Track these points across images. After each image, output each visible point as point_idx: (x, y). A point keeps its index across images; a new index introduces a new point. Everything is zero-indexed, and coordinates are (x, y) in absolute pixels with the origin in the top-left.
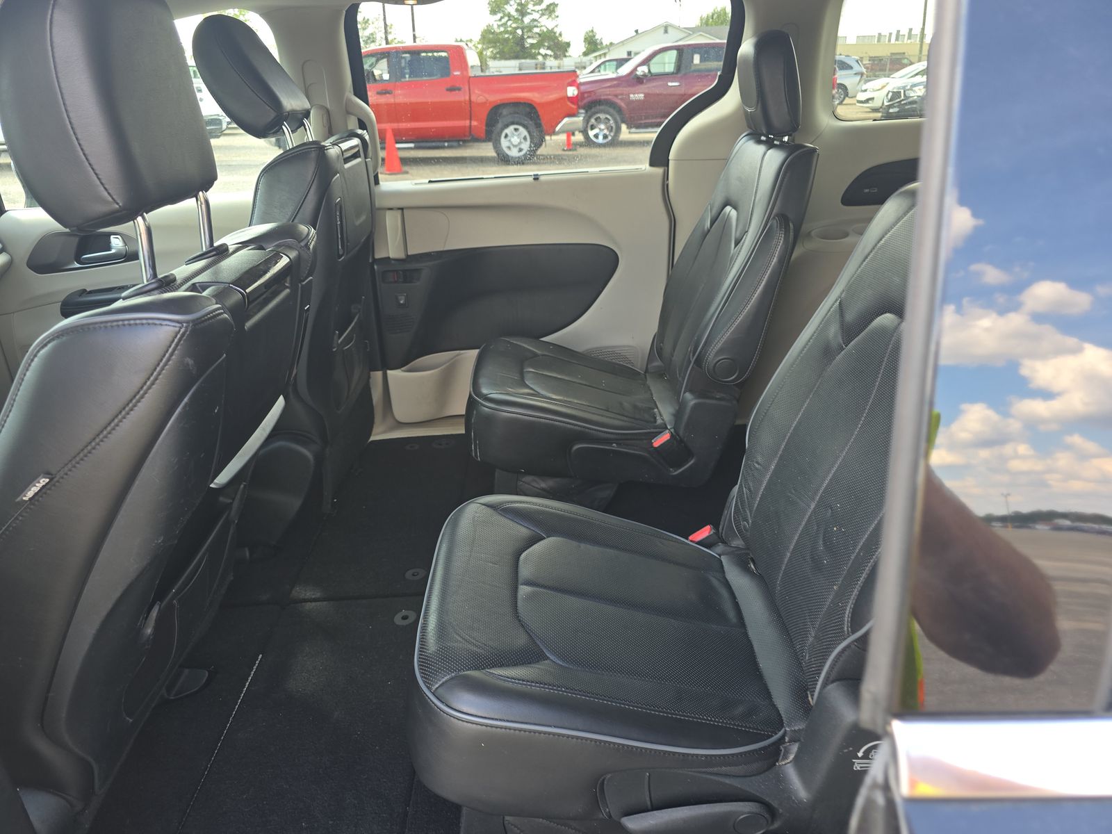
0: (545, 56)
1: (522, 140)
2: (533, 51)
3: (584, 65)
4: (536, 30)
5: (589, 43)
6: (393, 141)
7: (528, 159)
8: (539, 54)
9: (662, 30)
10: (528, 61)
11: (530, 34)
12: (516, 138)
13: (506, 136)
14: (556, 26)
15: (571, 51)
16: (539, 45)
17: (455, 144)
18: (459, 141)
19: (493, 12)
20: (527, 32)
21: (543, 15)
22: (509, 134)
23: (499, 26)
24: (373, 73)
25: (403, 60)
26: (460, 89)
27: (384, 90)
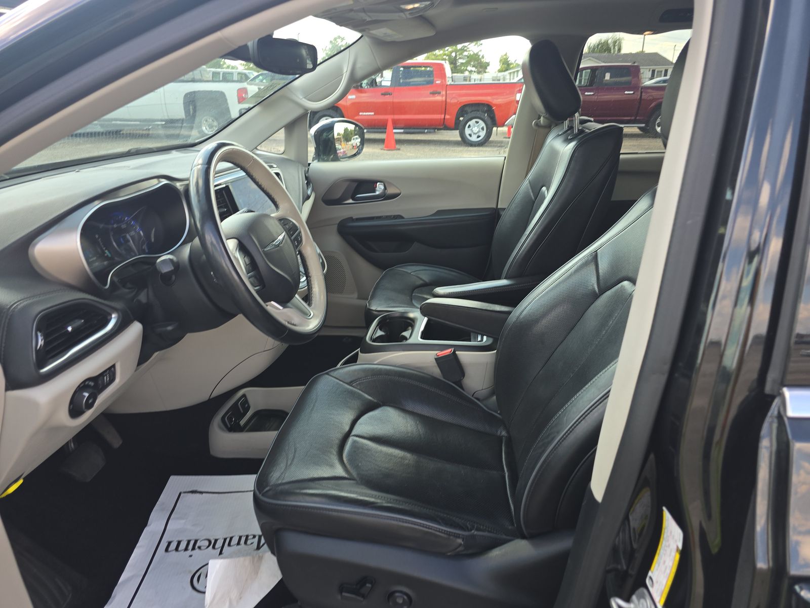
0: (471, 72)
1: (481, 130)
2: (463, 68)
3: (498, 78)
4: (466, 53)
5: (504, 63)
6: (392, 128)
7: (484, 143)
8: (466, 70)
10: (459, 75)
11: (461, 56)
12: (476, 128)
13: (469, 126)
14: (481, 51)
15: (490, 69)
16: (468, 63)
17: (432, 131)
18: (435, 129)
20: (459, 55)
22: (471, 125)
24: (375, 80)
25: (401, 72)
26: (440, 93)
27: (386, 92)
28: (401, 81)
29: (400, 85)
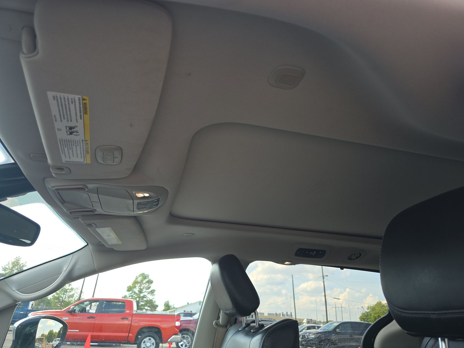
0: (147, 310)
1: (152, 345)
2: (142, 307)
4: (145, 299)
5: (166, 306)
8: (144, 309)
9: (199, 303)
11: (142, 300)
12: (149, 343)
13: (144, 342)
14: (154, 298)
15: (158, 309)
16: (145, 305)
18: (121, 343)
19: (128, 291)
20: (141, 299)
21: (149, 293)
22: (146, 341)
23: (129, 296)
24: (86, 308)
25: (104, 304)
26: (127, 319)
27: (92, 316)
28: (103, 310)
29: (102, 312)
